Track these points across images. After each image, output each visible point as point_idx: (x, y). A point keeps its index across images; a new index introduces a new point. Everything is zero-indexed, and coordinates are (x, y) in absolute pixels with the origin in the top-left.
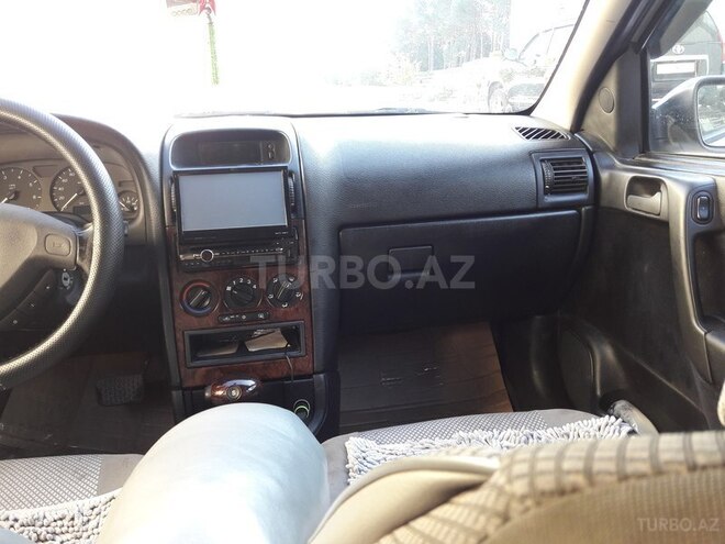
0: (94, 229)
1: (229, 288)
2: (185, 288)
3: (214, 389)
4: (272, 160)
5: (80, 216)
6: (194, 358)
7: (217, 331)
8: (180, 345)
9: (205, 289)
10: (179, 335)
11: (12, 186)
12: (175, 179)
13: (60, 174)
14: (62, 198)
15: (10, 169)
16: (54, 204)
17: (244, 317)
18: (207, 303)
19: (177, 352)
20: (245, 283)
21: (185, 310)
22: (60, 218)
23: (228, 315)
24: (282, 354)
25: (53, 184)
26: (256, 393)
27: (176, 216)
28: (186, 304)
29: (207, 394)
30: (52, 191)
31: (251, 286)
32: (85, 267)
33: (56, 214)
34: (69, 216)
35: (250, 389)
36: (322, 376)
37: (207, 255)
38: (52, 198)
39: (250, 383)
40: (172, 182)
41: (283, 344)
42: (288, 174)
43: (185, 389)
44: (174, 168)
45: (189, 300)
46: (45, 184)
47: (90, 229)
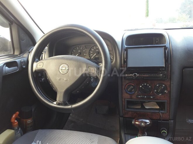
0: (102, 65)
1: (141, 86)
2: (126, 85)
3: (135, 121)
4: (157, 44)
5: (97, 61)
6: (128, 108)
7: (136, 100)
8: (124, 103)
9: (133, 86)
10: (123, 100)
11: (79, 51)
12: (126, 50)
13: (92, 48)
14: (92, 55)
15: (79, 46)
16: (90, 56)
17: (145, 97)
18: (133, 90)
19: (122, 105)
20: (146, 85)
21: (126, 92)
22: (92, 61)
23: (140, 95)
24: (158, 111)
25: (90, 51)
26: (150, 125)
27: (126, 62)
28: (126, 90)
29: (133, 122)
30: (89, 53)
31: (149, 86)
32: (99, 78)
33: (90, 59)
34: (94, 60)
35: (148, 124)
36: (172, 121)
37: (135, 75)
38: (89, 55)
39: (148, 121)
40: (125, 51)
41: (158, 107)
42: (165, 48)
43: (124, 117)
44: (126, 46)
45: (127, 89)
46: (88, 50)
47: (101, 65)
